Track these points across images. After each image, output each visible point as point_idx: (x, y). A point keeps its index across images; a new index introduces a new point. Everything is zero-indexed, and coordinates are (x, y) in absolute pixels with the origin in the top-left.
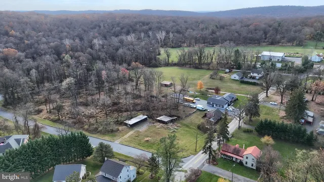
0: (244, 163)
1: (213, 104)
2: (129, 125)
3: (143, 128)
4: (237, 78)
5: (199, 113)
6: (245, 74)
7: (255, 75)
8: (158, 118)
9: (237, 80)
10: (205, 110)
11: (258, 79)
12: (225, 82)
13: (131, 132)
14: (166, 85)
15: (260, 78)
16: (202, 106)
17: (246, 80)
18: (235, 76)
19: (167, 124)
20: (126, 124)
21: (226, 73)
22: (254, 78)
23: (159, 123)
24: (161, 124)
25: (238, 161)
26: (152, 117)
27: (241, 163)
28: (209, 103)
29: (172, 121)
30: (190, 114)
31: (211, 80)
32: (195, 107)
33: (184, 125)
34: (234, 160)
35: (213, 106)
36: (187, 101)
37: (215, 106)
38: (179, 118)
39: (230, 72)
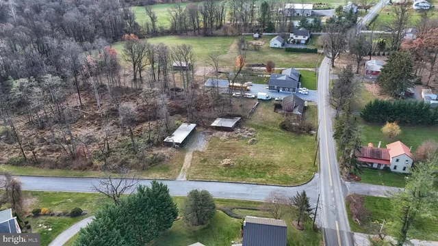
0: (392, 168)
1: (278, 88)
2: (177, 144)
3: (202, 145)
4: (279, 44)
5: (264, 105)
6: (285, 39)
7: (300, 38)
8: (213, 124)
9: (279, 48)
10: (270, 100)
11: (306, 44)
12: (264, 53)
15: (307, 41)
16: (265, 94)
17: (290, 46)
18: (275, 42)
19: (233, 131)
20: (170, 144)
21: (256, 39)
22: (299, 42)
23: (220, 132)
24: (225, 133)
25: (382, 167)
26: (203, 125)
27: (387, 169)
28: (271, 88)
29: (238, 125)
30: (254, 109)
32: (253, 96)
33: (258, 127)
34: (375, 166)
35: (279, 91)
37: (281, 91)
38: (243, 119)
39: (260, 37)
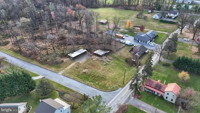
0: (165, 97)
1: (138, 40)
2: (72, 57)
3: (83, 61)
4: (158, 17)
5: (127, 47)
6: (163, 15)
7: (172, 15)
8: (95, 52)
9: (157, 19)
10: (132, 45)
11: (174, 19)
12: (148, 21)
13: (73, 64)
14: (102, 23)
15: (176, 18)
16: (130, 42)
17: (164, 19)
18: (156, 16)
19: (101, 57)
20: (69, 57)
21: (149, 13)
22: (170, 18)
23: (95, 56)
24: (97, 57)
25: (160, 95)
26: (90, 51)
27: (162, 97)
28: (135, 39)
29: (105, 55)
30: (120, 49)
31: (137, 19)
32: (124, 42)
33: (115, 58)
34: (156, 93)
35: (138, 42)
36: (118, 37)
37: (140, 42)
38: (111, 51)
39: (151, 12)
